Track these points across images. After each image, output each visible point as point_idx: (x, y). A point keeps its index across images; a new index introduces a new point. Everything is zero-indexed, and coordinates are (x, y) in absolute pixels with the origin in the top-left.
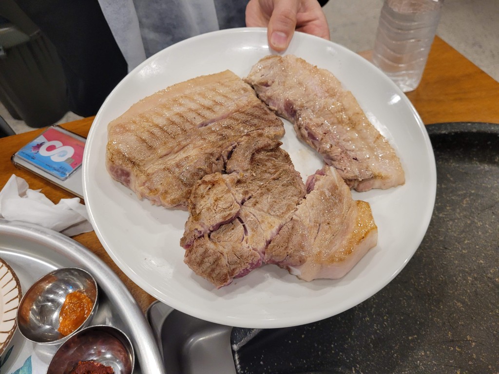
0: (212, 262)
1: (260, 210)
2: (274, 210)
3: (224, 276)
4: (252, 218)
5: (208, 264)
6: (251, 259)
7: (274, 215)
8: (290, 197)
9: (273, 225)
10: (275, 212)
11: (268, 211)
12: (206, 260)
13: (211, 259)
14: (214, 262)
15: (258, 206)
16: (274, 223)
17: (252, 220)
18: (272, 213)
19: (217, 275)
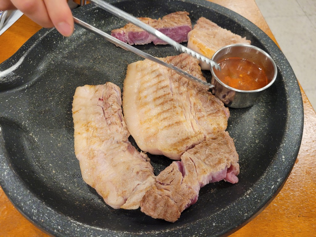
0: (163, 206)
1: (198, 158)
2: (209, 160)
3: (176, 213)
4: (191, 162)
5: (161, 208)
6: (191, 196)
7: (208, 164)
8: (222, 153)
9: (206, 171)
10: (209, 162)
11: (204, 160)
12: (158, 205)
13: (162, 203)
14: (165, 205)
15: (198, 155)
16: (207, 170)
17: (191, 164)
18: (207, 162)
19: (170, 214)
